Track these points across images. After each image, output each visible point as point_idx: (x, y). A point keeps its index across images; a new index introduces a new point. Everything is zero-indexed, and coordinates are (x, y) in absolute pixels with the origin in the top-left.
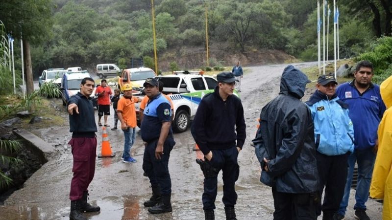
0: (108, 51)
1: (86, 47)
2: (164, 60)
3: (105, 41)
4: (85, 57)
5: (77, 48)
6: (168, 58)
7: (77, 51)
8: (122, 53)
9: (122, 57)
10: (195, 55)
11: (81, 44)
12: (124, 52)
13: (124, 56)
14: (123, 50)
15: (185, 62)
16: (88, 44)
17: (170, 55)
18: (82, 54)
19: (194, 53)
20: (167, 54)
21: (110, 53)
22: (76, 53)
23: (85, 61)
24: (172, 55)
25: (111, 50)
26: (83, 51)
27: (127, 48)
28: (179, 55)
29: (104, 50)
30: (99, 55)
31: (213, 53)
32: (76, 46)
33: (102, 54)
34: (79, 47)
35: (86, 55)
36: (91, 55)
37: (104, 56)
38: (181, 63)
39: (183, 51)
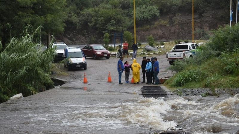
0: (99, 18)
1: (78, 14)
2: (156, 28)
3: (97, 9)
4: (78, 24)
5: (70, 15)
6: (161, 26)
7: (70, 17)
8: (113, 21)
9: (112, 25)
10: (188, 24)
11: (74, 11)
12: (115, 21)
13: (115, 24)
14: (114, 19)
15: (177, 31)
16: (81, 10)
17: (163, 22)
18: (74, 21)
19: (187, 21)
20: (160, 21)
21: (101, 21)
22: (69, 20)
23: (77, 28)
24: (165, 22)
25: (102, 18)
26: (76, 18)
27: (118, 16)
28: (172, 23)
29: (96, 18)
30: (91, 22)
31: (206, 22)
32: (70, 13)
33: (94, 21)
34: (72, 14)
35: (78, 23)
36: (83, 22)
37: (96, 24)
38: (173, 31)
39: (177, 19)
